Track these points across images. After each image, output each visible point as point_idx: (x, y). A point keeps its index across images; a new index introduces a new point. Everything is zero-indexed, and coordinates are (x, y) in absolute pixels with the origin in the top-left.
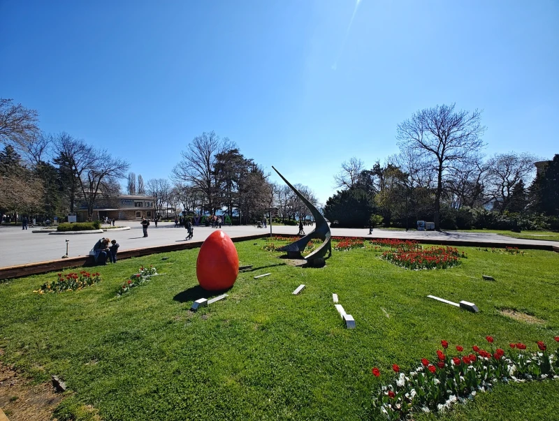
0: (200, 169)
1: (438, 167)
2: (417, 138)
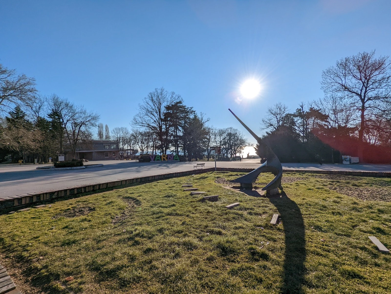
0: (153, 117)
1: (360, 108)
2: (341, 82)
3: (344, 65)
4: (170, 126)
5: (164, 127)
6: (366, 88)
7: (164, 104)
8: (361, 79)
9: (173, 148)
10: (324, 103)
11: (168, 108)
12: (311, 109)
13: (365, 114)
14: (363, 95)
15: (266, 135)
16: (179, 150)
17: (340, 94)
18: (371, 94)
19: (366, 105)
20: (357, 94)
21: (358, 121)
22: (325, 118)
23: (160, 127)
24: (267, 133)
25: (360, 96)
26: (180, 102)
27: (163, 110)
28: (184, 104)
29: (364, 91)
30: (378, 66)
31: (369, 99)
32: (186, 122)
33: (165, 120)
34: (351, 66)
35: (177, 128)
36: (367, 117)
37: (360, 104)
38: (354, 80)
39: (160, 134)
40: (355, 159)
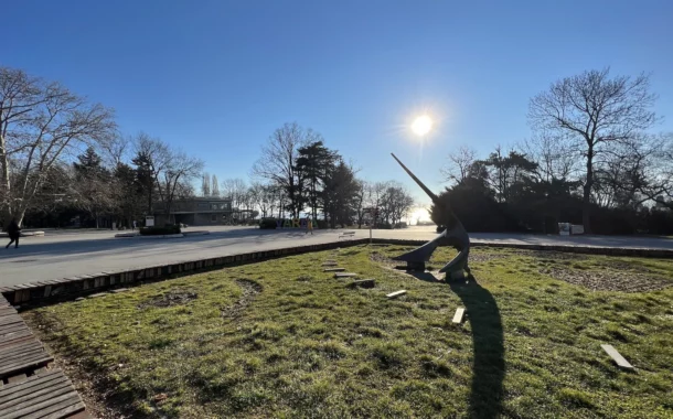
0: (281, 165)
1: (587, 153)
2: (557, 115)
3: (562, 90)
4: (305, 177)
5: (296, 178)
6: (595, 124)
7: (297, 146)
8: (587, 111)
9: (309, 209)
10: (532, 145)
11: (302, 151)
12: (512, 154)
13: (593, 161)
14: (590, 133)
15: (445, 191)
16: (318, 212)
17: (555, 133)
18: (602, 132)
19: (595, 148)
20: (582, 132)
21: (584, 171)
22: (532, 166)
23: (291, 179)
24: (447, 189)
25: (586, 135)
26: (320, 143)
27: (296, 155)
28: (325, 146)
29: (591, 128)
30: (615, 91)
31: (600, 139)
32: (328, 172)
33: (298, 169)
34: (573, 92)
35: (315, 181)
36: (596, 167)
37: (586, 147)
38: (577, 112)
39: (291, 189)
40: (578, 229)
